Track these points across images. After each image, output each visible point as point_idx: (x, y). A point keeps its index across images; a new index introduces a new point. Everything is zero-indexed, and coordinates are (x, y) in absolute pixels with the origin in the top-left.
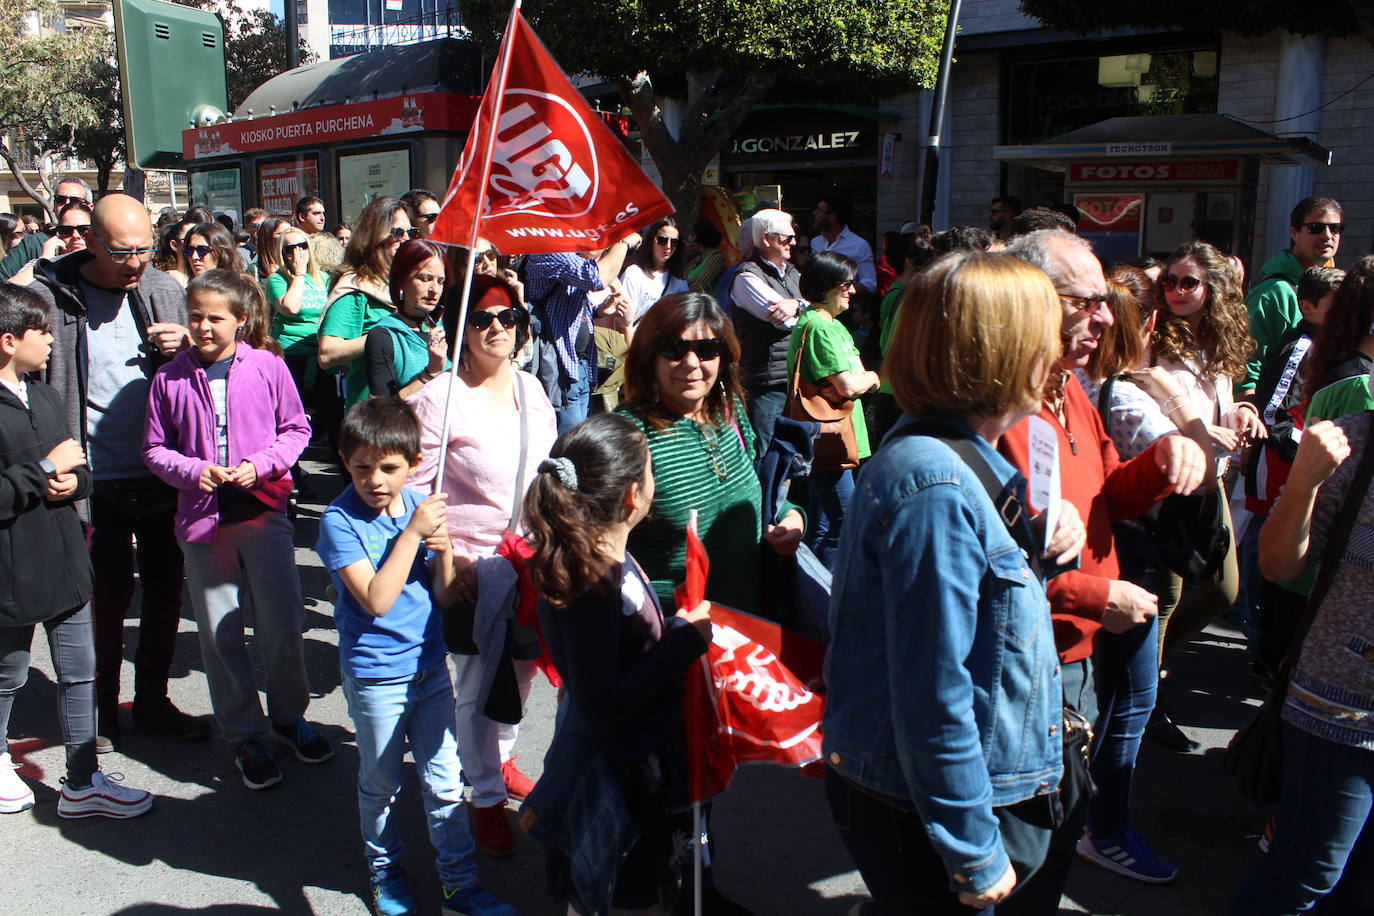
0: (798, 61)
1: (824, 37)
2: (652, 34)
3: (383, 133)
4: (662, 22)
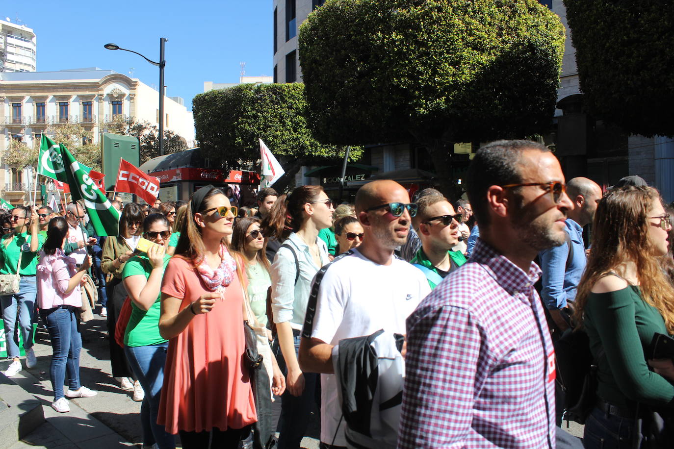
0: (294, 156)
1: (303, 148)
2: (246, 149)
3: (171, 181)
4: (249, 145)
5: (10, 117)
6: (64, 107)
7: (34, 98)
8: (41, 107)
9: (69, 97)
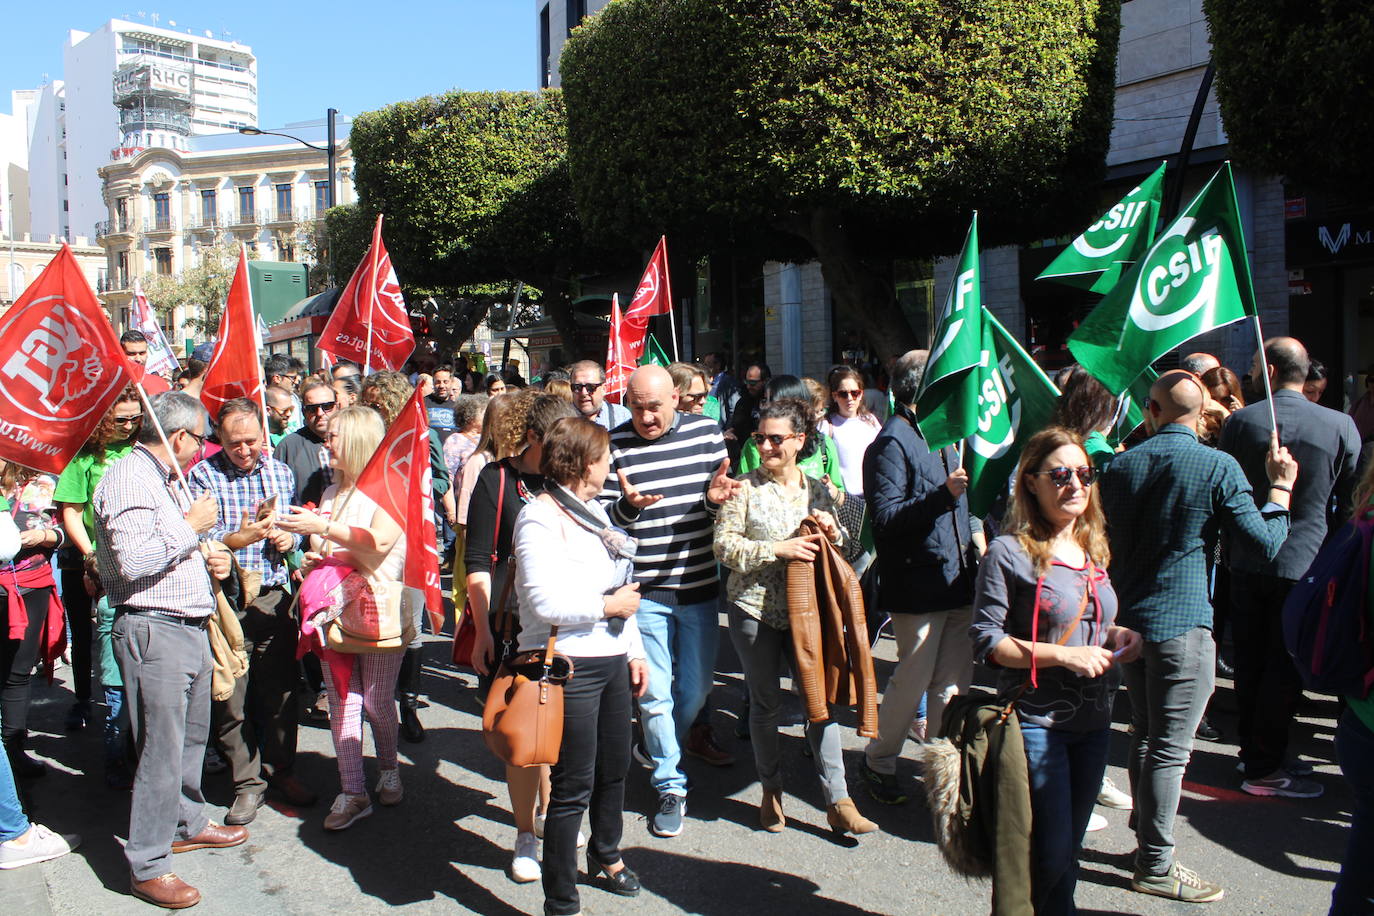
5: (198, 214)
6: (284, 191)
7: (236, 180)
8: (247, 194)
9: (292, 175)
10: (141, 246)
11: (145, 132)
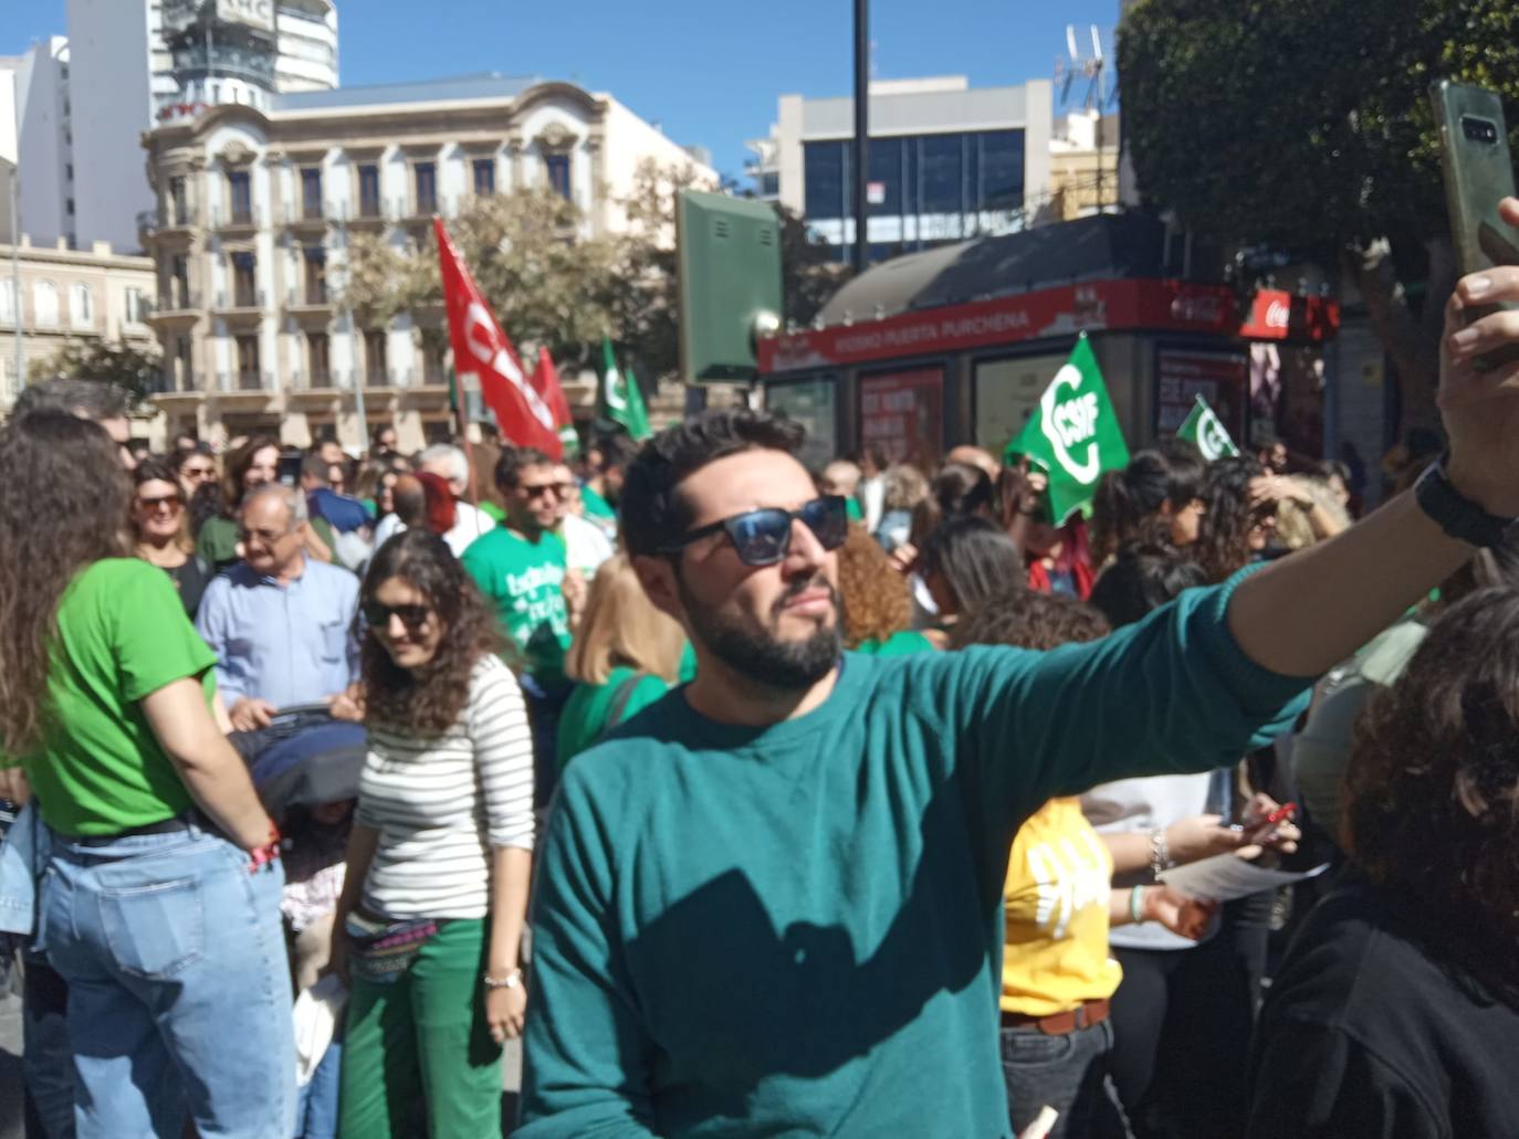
6: (425, 172)
7: (352, 154)
8: (369, 174)
9: (437, 148)
10: (209, 247)
11: (209, 83)
